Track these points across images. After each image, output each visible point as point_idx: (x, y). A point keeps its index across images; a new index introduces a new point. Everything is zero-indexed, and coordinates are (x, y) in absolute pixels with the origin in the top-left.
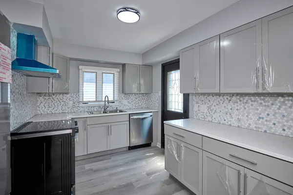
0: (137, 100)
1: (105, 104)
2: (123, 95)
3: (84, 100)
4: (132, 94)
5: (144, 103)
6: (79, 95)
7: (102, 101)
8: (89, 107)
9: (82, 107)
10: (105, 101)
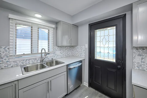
0: (67, 50)
1: (42, 56)
2: (56, 48)
3: (17, 54)
4: (63, 46)
5: (71, 52)
6: (8, 49)
7: (38, 53)
8: (24, 60)
9: (14, 62)
10: (41, 53)
